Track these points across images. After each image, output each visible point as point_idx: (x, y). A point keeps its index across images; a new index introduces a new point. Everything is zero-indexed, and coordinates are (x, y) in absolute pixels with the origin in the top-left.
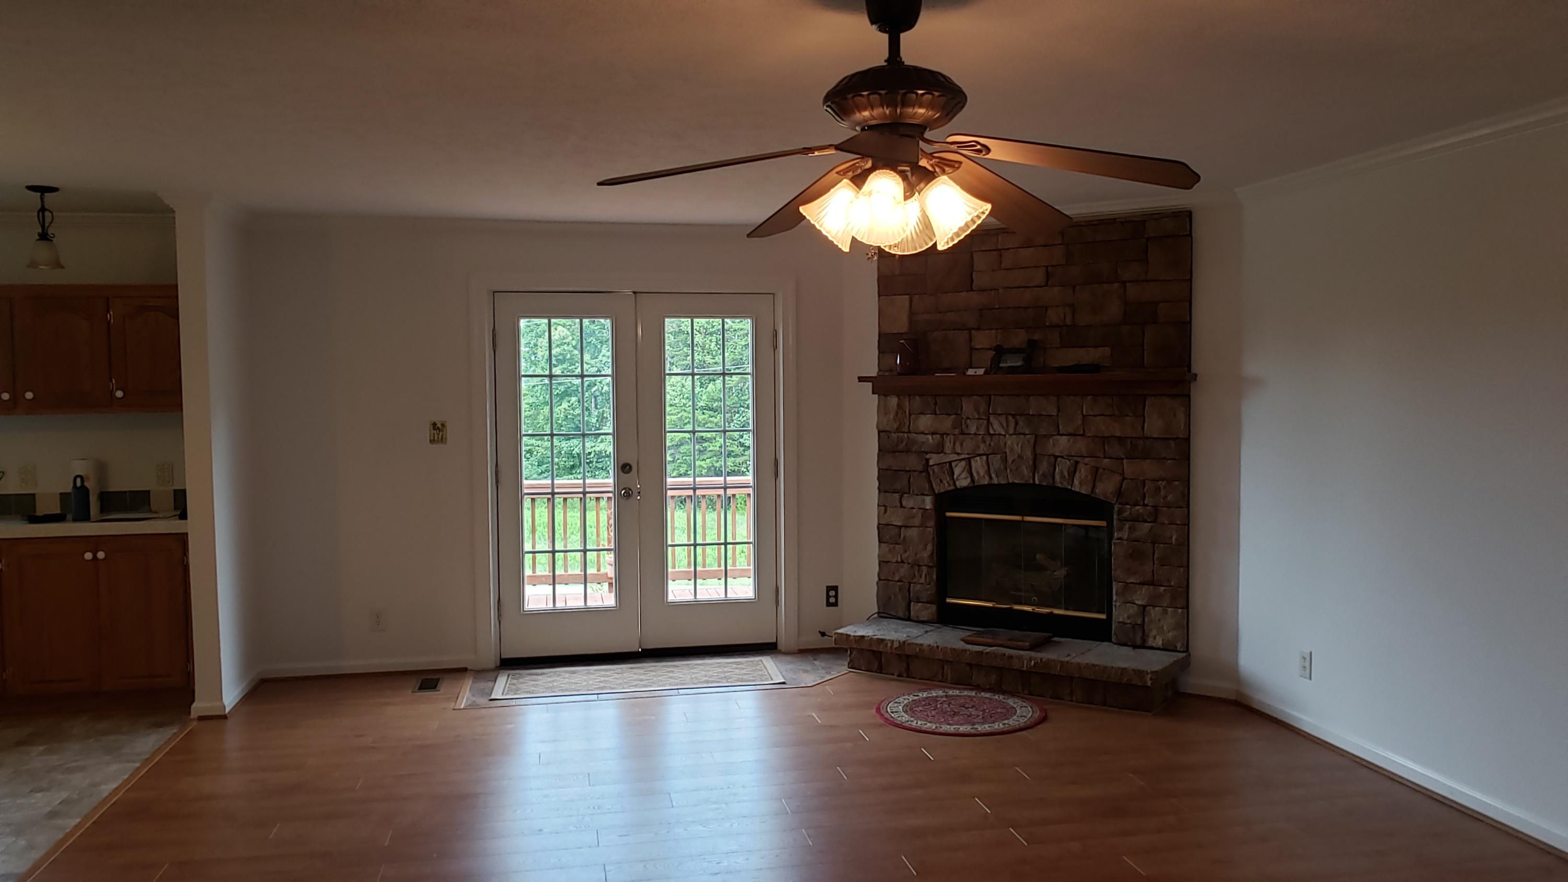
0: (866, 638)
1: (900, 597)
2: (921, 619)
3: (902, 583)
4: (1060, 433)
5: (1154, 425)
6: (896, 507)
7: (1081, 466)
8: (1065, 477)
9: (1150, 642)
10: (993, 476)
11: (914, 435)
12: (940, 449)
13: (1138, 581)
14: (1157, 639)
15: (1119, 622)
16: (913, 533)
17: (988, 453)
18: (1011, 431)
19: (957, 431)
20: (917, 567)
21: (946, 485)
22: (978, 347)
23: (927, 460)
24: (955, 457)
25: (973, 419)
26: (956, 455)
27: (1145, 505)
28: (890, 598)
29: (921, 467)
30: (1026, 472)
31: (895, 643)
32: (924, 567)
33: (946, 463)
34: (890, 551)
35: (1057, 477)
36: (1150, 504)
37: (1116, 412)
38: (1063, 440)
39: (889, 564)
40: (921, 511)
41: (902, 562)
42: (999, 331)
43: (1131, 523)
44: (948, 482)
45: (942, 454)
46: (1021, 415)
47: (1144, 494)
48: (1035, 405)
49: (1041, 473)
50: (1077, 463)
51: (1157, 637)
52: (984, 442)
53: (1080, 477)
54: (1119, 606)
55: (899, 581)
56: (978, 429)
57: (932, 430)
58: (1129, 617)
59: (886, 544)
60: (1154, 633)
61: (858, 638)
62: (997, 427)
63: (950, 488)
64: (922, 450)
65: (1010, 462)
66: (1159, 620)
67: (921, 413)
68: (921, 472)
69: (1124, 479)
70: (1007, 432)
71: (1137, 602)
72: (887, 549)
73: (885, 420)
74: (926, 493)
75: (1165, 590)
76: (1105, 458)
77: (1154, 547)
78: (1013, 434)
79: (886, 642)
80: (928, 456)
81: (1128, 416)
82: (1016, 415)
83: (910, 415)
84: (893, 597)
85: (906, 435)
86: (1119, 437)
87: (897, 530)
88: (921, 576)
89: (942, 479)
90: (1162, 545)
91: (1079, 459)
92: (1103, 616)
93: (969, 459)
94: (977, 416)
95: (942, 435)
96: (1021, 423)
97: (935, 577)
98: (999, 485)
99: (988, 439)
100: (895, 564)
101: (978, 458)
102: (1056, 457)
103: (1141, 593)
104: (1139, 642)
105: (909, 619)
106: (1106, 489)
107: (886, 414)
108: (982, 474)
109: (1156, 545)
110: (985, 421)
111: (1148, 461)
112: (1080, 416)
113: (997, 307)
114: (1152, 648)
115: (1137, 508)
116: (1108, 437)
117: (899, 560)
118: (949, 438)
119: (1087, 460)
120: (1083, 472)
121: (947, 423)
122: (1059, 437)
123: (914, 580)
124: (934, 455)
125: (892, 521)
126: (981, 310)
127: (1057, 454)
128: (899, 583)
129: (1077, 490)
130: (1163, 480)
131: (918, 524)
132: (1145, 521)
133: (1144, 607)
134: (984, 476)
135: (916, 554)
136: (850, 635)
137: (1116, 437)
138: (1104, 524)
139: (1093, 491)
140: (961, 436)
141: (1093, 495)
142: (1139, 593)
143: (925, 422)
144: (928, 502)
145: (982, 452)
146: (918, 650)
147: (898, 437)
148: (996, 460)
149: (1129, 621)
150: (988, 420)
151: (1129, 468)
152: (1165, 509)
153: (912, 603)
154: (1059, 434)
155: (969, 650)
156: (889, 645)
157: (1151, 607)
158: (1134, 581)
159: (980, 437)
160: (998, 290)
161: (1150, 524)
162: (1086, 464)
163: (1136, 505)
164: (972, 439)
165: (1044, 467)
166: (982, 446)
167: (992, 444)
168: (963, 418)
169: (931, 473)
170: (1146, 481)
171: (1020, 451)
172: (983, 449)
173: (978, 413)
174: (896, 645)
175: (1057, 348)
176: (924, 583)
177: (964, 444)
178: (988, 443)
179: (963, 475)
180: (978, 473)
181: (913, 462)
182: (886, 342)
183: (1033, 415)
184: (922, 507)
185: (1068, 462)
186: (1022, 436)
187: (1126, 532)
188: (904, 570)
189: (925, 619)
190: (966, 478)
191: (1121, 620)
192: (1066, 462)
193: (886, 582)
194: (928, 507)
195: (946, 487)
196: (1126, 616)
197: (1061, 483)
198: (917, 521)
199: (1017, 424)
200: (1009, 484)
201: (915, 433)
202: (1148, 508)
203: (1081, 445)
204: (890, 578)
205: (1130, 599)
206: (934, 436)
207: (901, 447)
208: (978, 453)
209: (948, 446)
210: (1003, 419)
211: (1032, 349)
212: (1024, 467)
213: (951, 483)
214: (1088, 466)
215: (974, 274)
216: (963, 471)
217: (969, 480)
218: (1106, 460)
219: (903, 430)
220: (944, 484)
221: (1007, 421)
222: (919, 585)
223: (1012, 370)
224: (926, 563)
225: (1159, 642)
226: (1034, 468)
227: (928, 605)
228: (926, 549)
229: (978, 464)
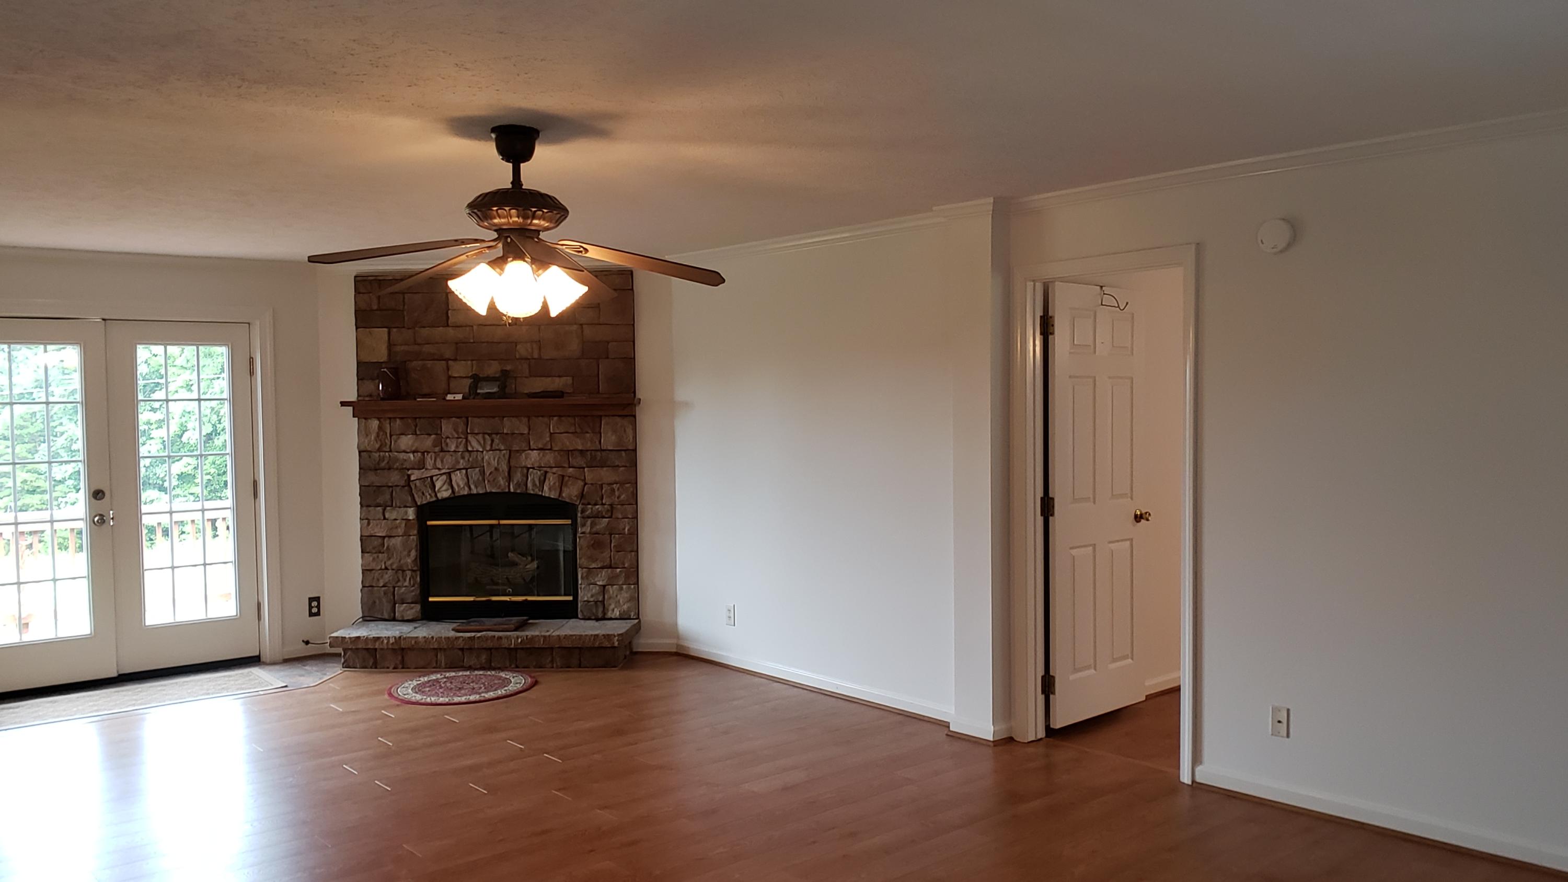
0: (362, 638)
1: (384, 600)
2: (406, 618)
3: (386, 588)
4: (532, 448)
5: (609, 440)
6: (379, 519)
7: (548, 475)
8: (536, 485)
9: (609, 615)
10: (473, 487)
11: (396, 454)
12: (421, 465)
13: (599, 566)
14: (615, 612)
15: (585, 601)
16: (397, 541)
17: (467, 467)
18: (488, 448)
19: (437, 449)
20: (400, 572)
21: (428, 497)
22: (456, 376)
23: (409, 476)
24: (437, 472)
25: (453, 438)
26: (437, 470)
27: (603, 504)
28: (375, 602)
29: (404, 482)
30: (502, 482)
31: (391, 639)
32: (407, 572)
33: (427, 477)
34: (374, 559)
35: (529, 485)
36: (607, 503)
37: (578, 430)
38: (534, 454)
39: (374, 571)
40: (404, 522)
41: (386, 568)
42: (474, 362)
43: (592, 519)
44: (429, 494)
45: (424, 470)
46: (497, 434)
47: (602, 496)
48: (508, 425)
49: (515, 482)
50: (546, 472)
51: (616, 609)
52: (463, 458)
53: (549, 484)
54: (584, 588)
55: (383, 586)
56: (457, 447)
57: (414, 449)
58: (592, 596)
59: (369, 554)
60: (612, 606)
61: (353, 639)
62: (475, 444)
63: (432, 500)
64: (404, 467)
65: (488, 474)
66: (617, 596)
67: (402, 434)
68: (403, 487)
69: (586, 484)
70: (484, 448)
71: (598, 583)
72: (371, 559)
73: (366, 441)
74: (408, 505)
75: (620, 571)
76: (570, 467)
77: (611, 537)
78: (490, 450)
79: (382, 640)
80: (409, 472)
81: (587, 433)
82: (492, 434)
83: (391, 436)
84: (377, 602)
85: (387, 454)
86: (581, 450)
87: (380, 540)
88: (405, 580)
89: (424, 492)
90: (617, 536)
91: (548, 470)
92: (570, 598)
93: (449, 474)
94: (456, 436)
95: (423, 453)
96: (496, 441)
97: (418, 579)
98: (478, 494)
99: (467, 454)
100: (380, 571)
101: (458, 472)
102: (528, 469)
103: (601, 576)
104: (600, 615)
105: (394, 619)
106: (570, 493)
107: (367, 435)
108: (462, 486)
109: (613, 536)
110: (464, 440)
111: (605, 469)
112: (548, 435)
113: (472, 341)
114: (611, 619)
115: (597, 507)
116: (571, 451)
117: (383, 567)
118: (429, 455)
119: (554, 470)
120: (551, 480)
121: (428, 442)
122: (530, 452)
123: (399, 584)
124: (416, 471)
125: (375, 533)
126: (457, 343)
127: (529, 466)
128: (383, 588)
129: (547, 495)
130: (617, 483)
131: (401, 534)
132: (604, 517)
133: (604, 586)
134: (464, 487)
135: (400, 561)
136: (345, 638)
137: (579, 450)
138: (569, 522)
139: (560, 496)
140: (441, 454)
141: (560, 499)
142: (599, 576)
143: (406, 441)
144: (411, 514)
145: (462, 467)
146: (413, 642)
147: (379, 456)
148: (475, 474)
149: (592, 600)
150: (466, 438)
151: (589, 475)
152: (619, 506)
153: (397, 605)
154: (530, 449)
155: (462, 637)
156: (385, 641)
157: (610, 586)
158: (596, 567)
159: (460, 453)
160: (472, 326)
161: (607, 519)
162: (554, 473)
163: (596, 504)
164: (452, 456)
165: (518, 477)
166: (462, 461)
167: (471, 459)
168: (442, 438)
169: (413, 487)
170: (604, 485)
171: (496, 465)
172: (462, 464)
173: (457, 433)
174: (392, 641)
175: (526, 377)
176: (408, 586)
177: (445, 460)
178: (466, 459)
179: (444, 488)
180: (458, 486)
181: (395, 478)
182: (365, 370)
183: (507, 434)
184: (405, 518)
185: (539, 472)
186: (498, 452)
187: (588, 527)
188: (388, 576)
189: (410, 618)
190: (446, 490)
191: (586, 599)
192: (537, 473)
193: (370, 588)
194: (411, 518)
195: (429, 498)
196: (589, 595)
197: (533, 490)
198: (400, 531)
199: (492, 441)
200: (486, 493)
201: (397, 452)
202: (606, 506)
203: (549, 458)
204: (374, 585)
205: (593, 581)
206: (415, 454)
207: (383, 464)
208: (458, 467)
209: (429, 462)
210: (480, 437)
211: (504, 378)
212: (500, 478)
213: (433, 495)
214: (556, 475)
215: (450, 312)
216: (444, 484)
217: (450, 491)
218: (571, 469)
219: (385, 449)
220: (426, 497)
221: (484, 439)
222: (404, 588)
223: (489, 396)
224: (410, 567)
225: (617, 613)
226: (509, 478)
227: (413, 605)
228: (410, 555)
229: (458, 478)
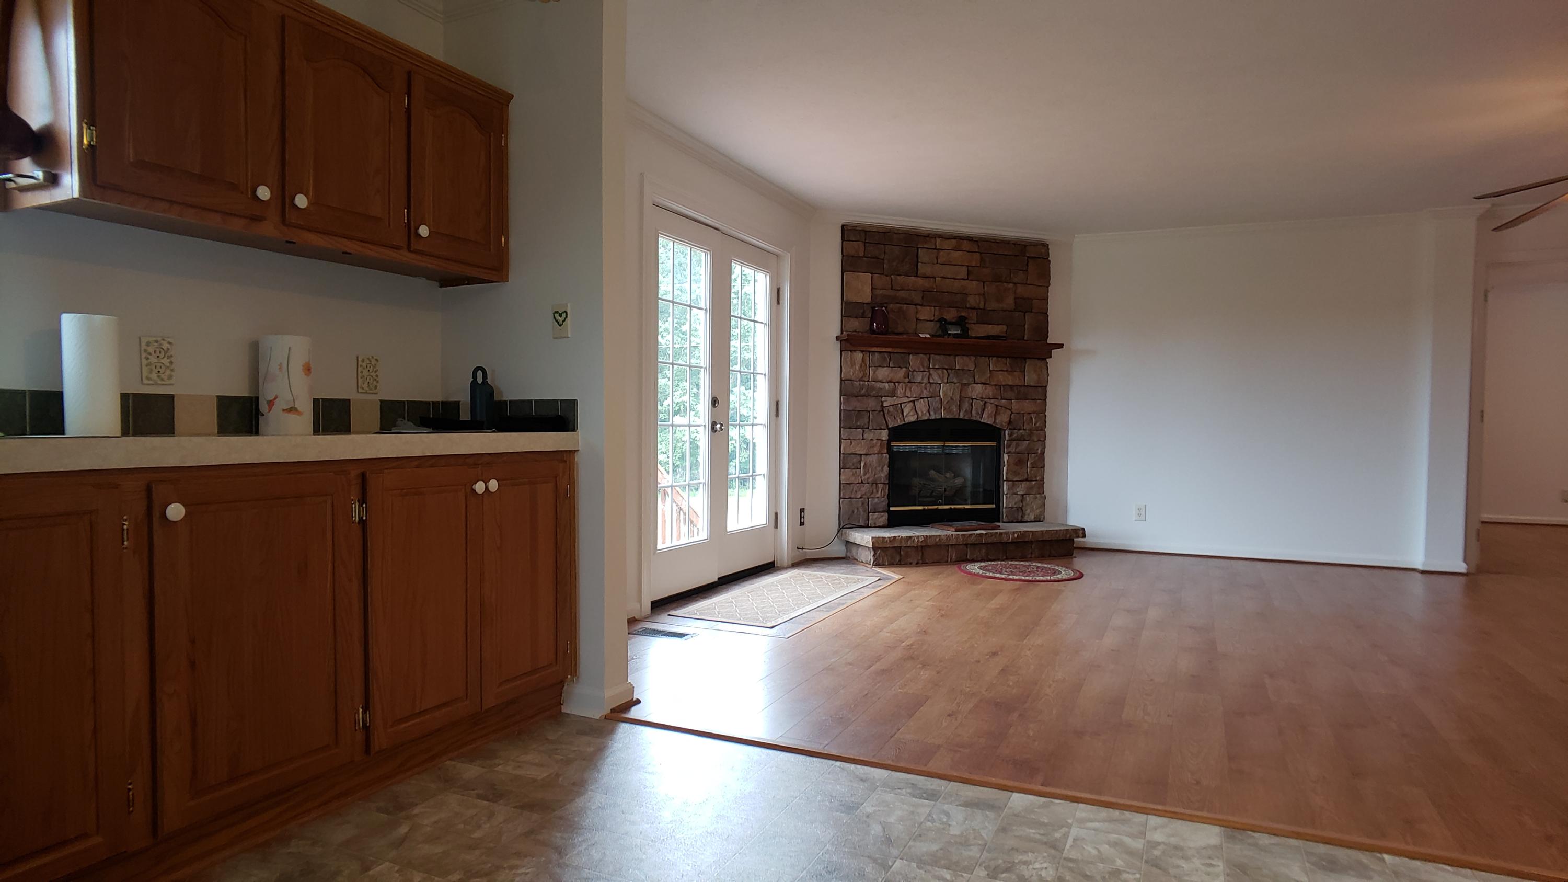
0: (897, 538)
1: (861, 510)
2: (877, 525)
3: (863, 499)
4: (976, 382)
5: (1030, 378)
6: (859, 439)
7: (988, 405)
8: (978, 413)
9: (1026, 518)
10: (932, 413)
11: (873, 383)
12: (892, 394)
13: (1021, 479)
14: (1030, 516)
15: (1010, 508)
16: (873, 459)
17: (928, 396)
18: (945, 381)
19: (907, 380)
20: (875, 485)
21: (899, 421)
22: (922, 319)
23: (882, 402)
24: (906, 400)
25: (919, 371)
26: (906, 398)
27: (1024, 430)
28: (853, 512)
29: (880, 407)
30: (955, 409)
32: (879, 485)
33: (898, 404)
34: (853, 475)
35: (974, 412)
36: (1027, 429)
37: (1010, 370)
38: (979, 387)
39: (852, 485)
40: (879, 442)
41: (862, 482)
42: (937, 308)
43: (1017, 441)
44: (900, 419)
45: (895, 398)
46: (952, 369)
47: (1024, 423)
48: (960, 362)
49: (964, 410)
50: (986, 402)
51: (1031, 514)
52: (926, 389)
53: (988, 413)
54: (1009, 497)
55: (861, 498)
56: (922, 379)
57: (889, 379)
58: (1015, 504)
59: (849, 470)
60: (1028, 511)
61: (892, 538)
62: (935, 378)
63: (901, 424)
64: (880, 394)
65: (945, 403)
66: (1032, 503)
67: (880, 366)
68: (880, 411)
69: (1012, 413)
70: (942, 381)
71: (1019, 493)
72: (851, 473)
73: (852, 370)
74: (882, 427)
75: (1035, 483)
76: (1001, 399)
77: (1028, 456)
78: (947, 383)
79: (913, 538)
80: (884, 399)
81: (1015, 371)
82: (947, 369)
83: (869, 367)
84: (856, 511)
85: (866, 383)
86: (1010, 386)
87: (858, 457)
88: (877, 492)
89: (896, 416)
90: (1033, 455)
91: (988, 400)
92: (994, 506)
93: (914, 402)
94: (922, 370)
95: (894, 383)
96: (951, 375)
97: (887, 491)
98: (935, 419)
99: (928, 385)
100: (858, 485)
101: (922, 400)
102: (972, 399)
103: (1022, 487)
104: (1020, 519)
105: (867, 527)
106: (1003, 419)
107: (852, 366)
108: (924, 412)
109: (1030, 455)
110: (928, 373)
111: (1027, 401)
112: (989, 371)
113: (935, 290)
114: (1027, 522)
115: (1021, 431)
116: (1004, 385)
117: (860, 481)
118: (901, 385)
119: (992, 401)
120: (990, 409)
121: (901, 373)
122: (975, 385)
123: (872, 496)
124: (889, 399)
125: (856, 451)
126: (923, 291)
127: (973, 397)
128: (861, 499)
129: (985, 421)
130: (1034, 413)
131: (876, 452)
132: (1024, 440)
133: (1023, 495)
134: (926, 413)
135: (875, 475)
136: (885, 538)
137: (1008, 385)
138: (995, 444)
139: (994, 423)
140: (909, 384)
141: (994, 425)
142: (1020, 487)
143: (883, 373)
144: (884, 435)
145: (925, 396)
146: (937, 539)
147: (860, 384)
148: (935, 403)
149: (1015, 506)
150: (929, 371)
151: (1015, 405)
152: (1035, 431)
153: (870, 514)
154: (975, 383)
156: (916, 540)
157: (1027, 496)
158: (1019, 480)
159: (923, 385)
160: (935, 278)
161: (1027, 442)
162: (991, 404)
163: (1020, 430)
164: (917, 386)
165: (966, 406)
166: (925, 391)
167: (931, 390)
168: (910, 371)
169: (886, 412)
170: (1025, 414)
171: (951, 395)
172: (925, 394)
173: (923, 367)
174: (921, 539)
175: (974, 323)
176: (880, 496)
177: (912, 389)
178: (928, 389)
179: (911, 413)
180: (922, 412)
181: (872, 404)
182: (849, 309)
183: (958, 370)
184: (879, 438)
185: (981, 402)
186: (953, 384)
187: (1013, 448)
188: (865, 488)
189: (881, 524)
190: (913, 415)
191: (1010, 506)
192: (980, 403)
193: (849, 499)
194: (884, 439)
195: (900, 422)
196: (1014, 503)
197: (976, 417)
198: (876, 450)
199: (949, 375)
200: (941, 418)
201: (874, 382)
202: (1027, 431)
203: (989, 391)
204: (853, 496)
205: (1015, 491)
206: (890, 383)
207: (863, 392)
208: (922, 396)
209: (900, 391)
210: (940, 371)
211: (961, 322)
212: (954, 406)
213: (902, 419)
214: (993, 405)
215: (919, 264)
216: (911, 410)
217: (916, 416)
218: (1003, 401)
219: (864, 379)
220: (897, 421)
221: (943, 373)
222: (876, 499)
223: (955, 336)
224: (882, 481)
225: (1032, 517)
226: (960, 407)
227: (883, 513)
228: (883, 470)
229: (921, 405)
